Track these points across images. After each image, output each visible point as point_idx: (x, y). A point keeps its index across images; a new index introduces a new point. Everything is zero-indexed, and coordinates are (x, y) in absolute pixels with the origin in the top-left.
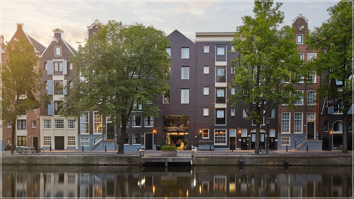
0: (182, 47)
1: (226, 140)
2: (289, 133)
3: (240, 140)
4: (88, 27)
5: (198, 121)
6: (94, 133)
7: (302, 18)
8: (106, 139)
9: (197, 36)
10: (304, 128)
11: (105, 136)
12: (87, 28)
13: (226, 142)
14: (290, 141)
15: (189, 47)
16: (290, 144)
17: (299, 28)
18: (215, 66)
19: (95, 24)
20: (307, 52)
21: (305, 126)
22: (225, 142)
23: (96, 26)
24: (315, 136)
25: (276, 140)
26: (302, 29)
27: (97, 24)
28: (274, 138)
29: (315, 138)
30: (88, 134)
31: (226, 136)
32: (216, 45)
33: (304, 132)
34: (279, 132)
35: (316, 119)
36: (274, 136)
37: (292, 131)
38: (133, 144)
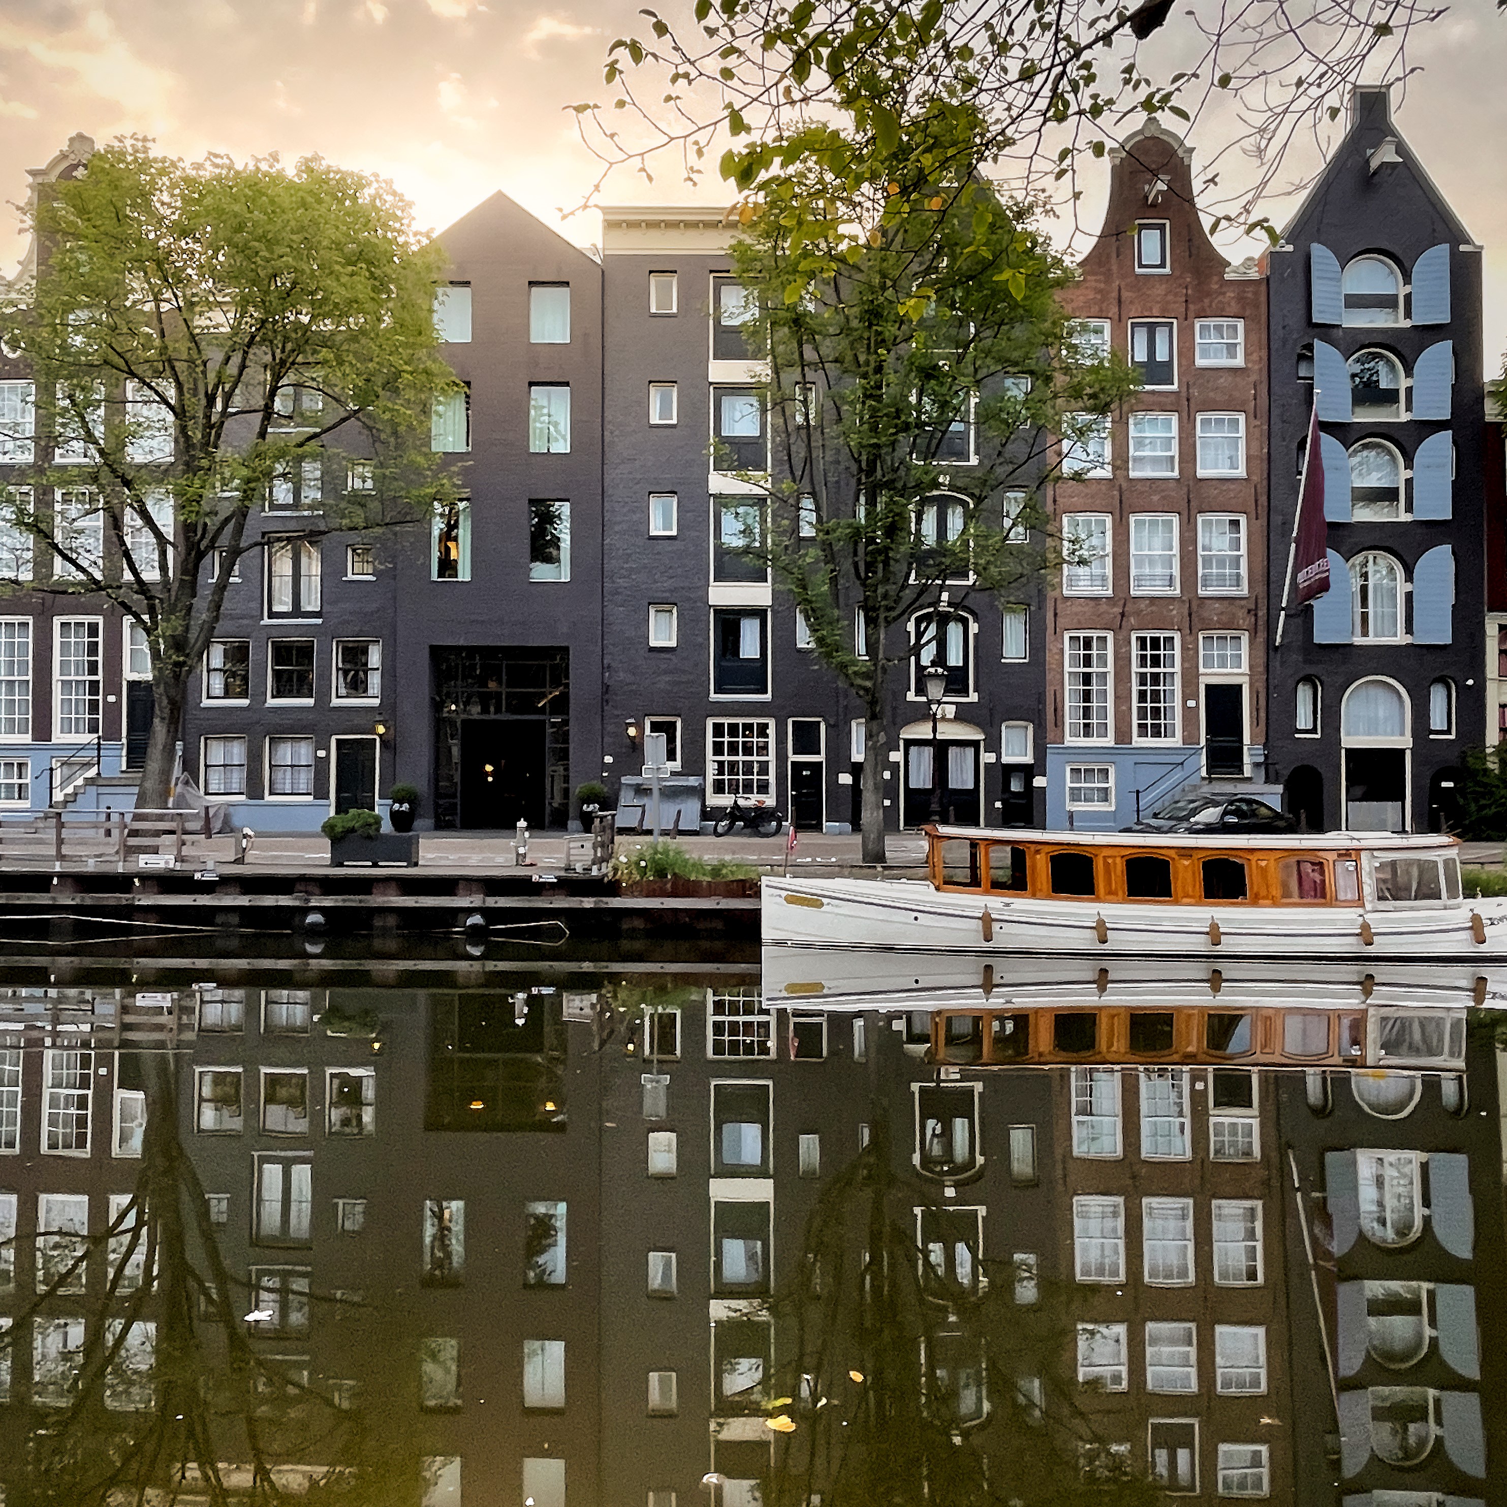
0: (530, 283)
1: (772, 777)
2: (1109, 741)
3: (845, 779)
4: (33, 173)
5: (621, 674)
6: (58, 737)
7: (1162, 137)
8: (124, 768)
9: (611, 225)
10: (1189, 715)
11: (117, 753)
12: (30, 179)
13: (772, 788)
14: (1111, 783)
15: (568, 283)
16: (1113, 800)
17: (1147, 187)
18: (711, 383)
19: (72, 156)
20: (1191, 314)
21: (1191, 703)
22: (763, 788)
23: (75, 167)
24: (1246, 759)
25: (1039, 782)
26: (1156, 197)
27: (79, 157)
28: (1028, 772)
29: (1247, 771)
30: (27, 738)
31: (771, 757)
32: (711, 271)
33: (1190, 738)
34: (1050, 735)
35: (1251, 667)
36: (1029, 759)
37: (1123, 735)
38: (268, 798)
